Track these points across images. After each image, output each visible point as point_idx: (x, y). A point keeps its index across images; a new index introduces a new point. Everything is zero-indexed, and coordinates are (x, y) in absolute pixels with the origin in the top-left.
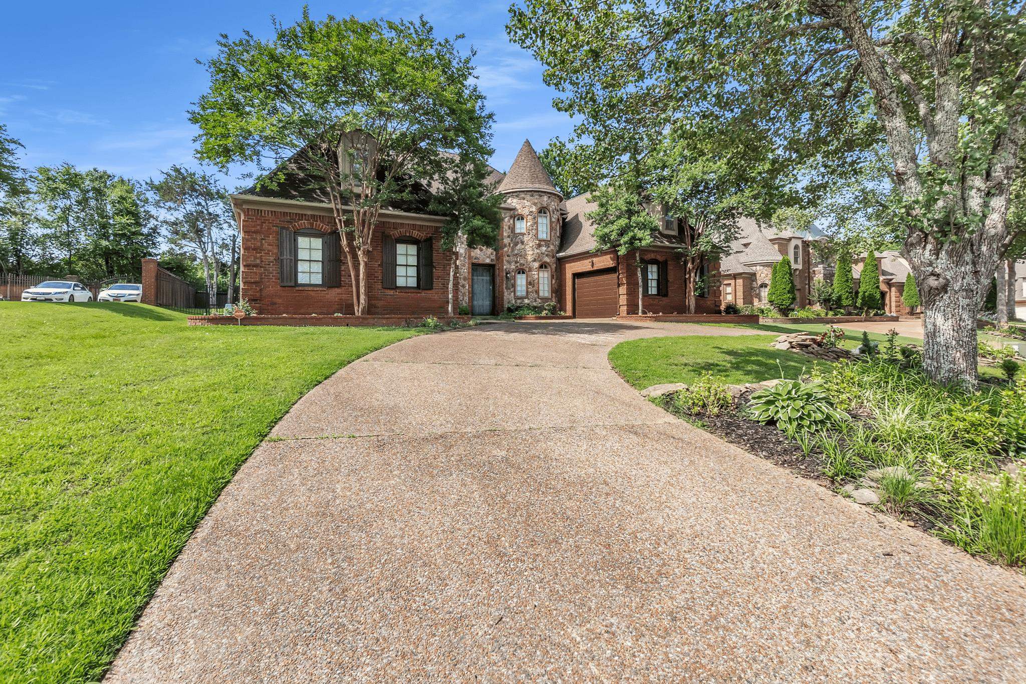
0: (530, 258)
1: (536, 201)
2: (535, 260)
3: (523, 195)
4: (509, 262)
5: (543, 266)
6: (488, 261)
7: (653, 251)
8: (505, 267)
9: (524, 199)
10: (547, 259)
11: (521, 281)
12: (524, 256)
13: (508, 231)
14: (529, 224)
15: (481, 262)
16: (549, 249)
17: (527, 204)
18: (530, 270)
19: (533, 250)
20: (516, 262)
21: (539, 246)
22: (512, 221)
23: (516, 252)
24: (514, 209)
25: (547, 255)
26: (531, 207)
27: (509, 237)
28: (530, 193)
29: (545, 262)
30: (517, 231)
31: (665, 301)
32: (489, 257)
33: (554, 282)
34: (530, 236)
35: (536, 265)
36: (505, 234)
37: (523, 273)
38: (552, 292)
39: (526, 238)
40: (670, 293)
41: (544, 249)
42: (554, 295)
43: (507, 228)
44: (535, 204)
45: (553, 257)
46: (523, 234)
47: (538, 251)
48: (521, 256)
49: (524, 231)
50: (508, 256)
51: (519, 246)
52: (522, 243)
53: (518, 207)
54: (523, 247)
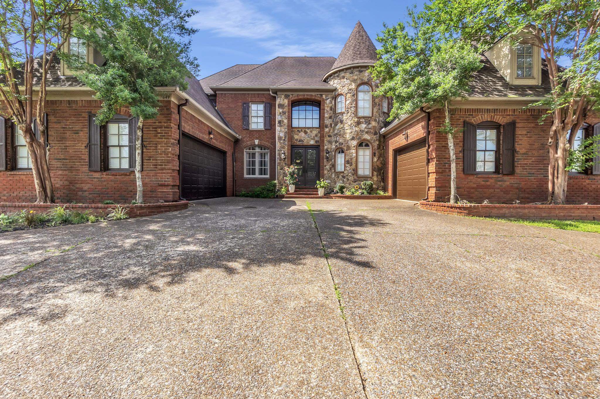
0: (348, 136)
1: (356, 78)
2: (353, 139)
3: (342, 74)
4: (330, 142)
5: (363, 144)
6: (312, 142)
7: (488, 111)
8: (325, 147)
9: (343, 77)
10: (367, 137)
11: (340, 160)
12: (342, 135)
13: (330, 112)
14: (348, 102)
15: (305, 143)
16: (370, 126)
17: (348, 82)
18: (349, 148)
19: (351, 128)
20: (336, 142)
21: (358, 123)
22: (333, 102)
23: (336, 132)
24: (335, 90)
25: (367, 132)
26: (351, 84)
27: (330, 118)
28: (350, 71)
29: (365, 140)
30: (339, 111)
31: (508, 181)
32: (313, 139)
33: (375, 159)
34: (349, 114)
35: (354, 143)
36: (326, 115)
37: (343, 152)
38: (373, 170)
39: (345, 117)
40: (518, 170)
41: (363, 126)
42: (375, 173)
43: (328, 109)
44: (354, 81)
45: (375, 134)
46: (342, 114)
47: (357, 129)
48: (340, 135)
49: (343, 110)
50: (330, 136)
51: (339, 126)
52: (342, 122)
53: (338, 87)
54: (342, 126)
